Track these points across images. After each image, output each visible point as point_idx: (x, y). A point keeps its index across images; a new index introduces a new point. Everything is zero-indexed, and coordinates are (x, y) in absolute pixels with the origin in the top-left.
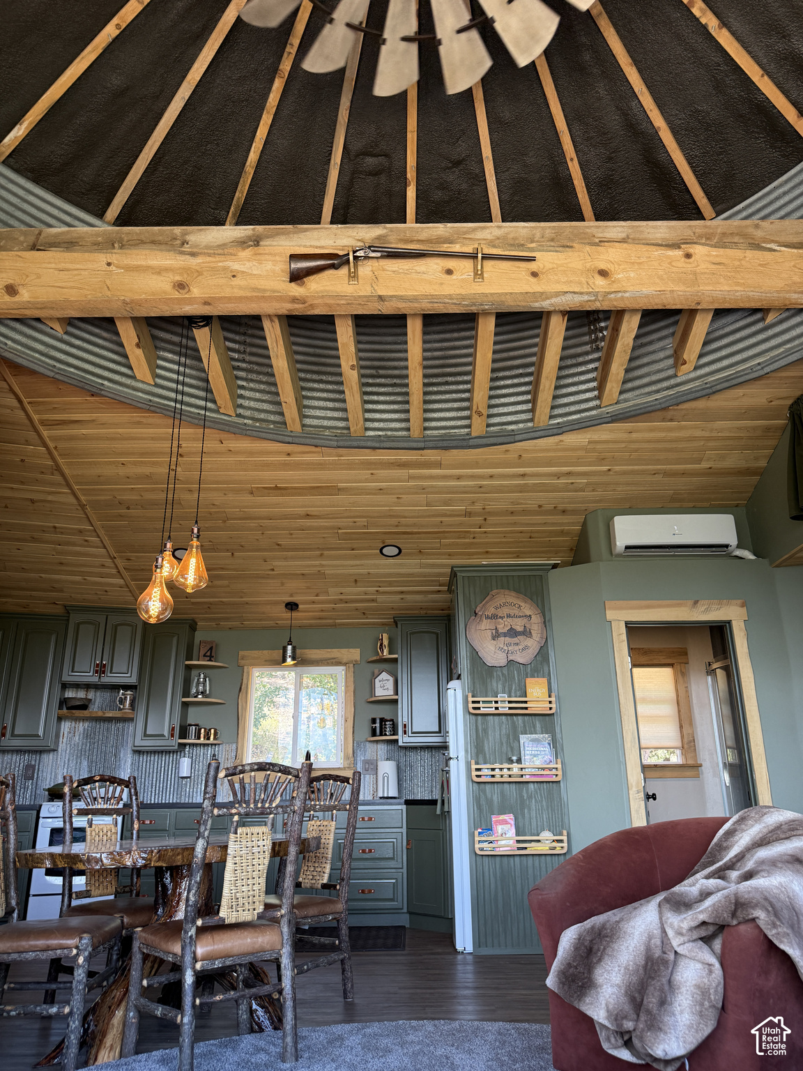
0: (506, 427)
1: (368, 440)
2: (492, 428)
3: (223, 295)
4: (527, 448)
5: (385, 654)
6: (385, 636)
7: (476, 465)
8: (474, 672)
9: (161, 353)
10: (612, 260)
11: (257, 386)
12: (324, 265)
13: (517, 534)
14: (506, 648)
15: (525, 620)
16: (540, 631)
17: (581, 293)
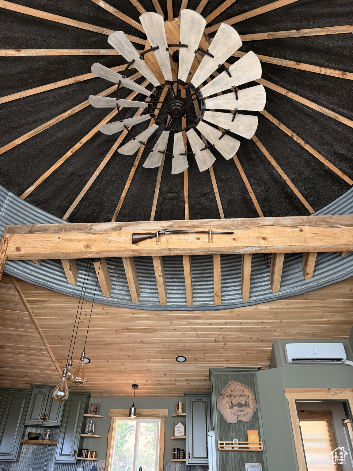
0: (230, 301)
1: (168, 307)
2: (224, 302)
3: (104, 250)
4: (241, 311)
5: (180, 413)
6: (180, 403)
7: (218, 318)
8: (221, 426)
9: (81, 271)
10: (267, 233)
11: (120, 284)
12: (146, 237)
13: (241, 352)
14: (237, 413)
15: (246, 398)
16: (253, 404)
17: (255, 247)
